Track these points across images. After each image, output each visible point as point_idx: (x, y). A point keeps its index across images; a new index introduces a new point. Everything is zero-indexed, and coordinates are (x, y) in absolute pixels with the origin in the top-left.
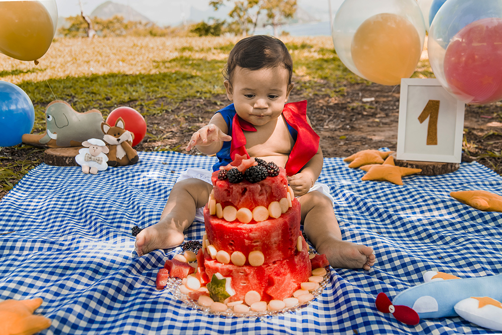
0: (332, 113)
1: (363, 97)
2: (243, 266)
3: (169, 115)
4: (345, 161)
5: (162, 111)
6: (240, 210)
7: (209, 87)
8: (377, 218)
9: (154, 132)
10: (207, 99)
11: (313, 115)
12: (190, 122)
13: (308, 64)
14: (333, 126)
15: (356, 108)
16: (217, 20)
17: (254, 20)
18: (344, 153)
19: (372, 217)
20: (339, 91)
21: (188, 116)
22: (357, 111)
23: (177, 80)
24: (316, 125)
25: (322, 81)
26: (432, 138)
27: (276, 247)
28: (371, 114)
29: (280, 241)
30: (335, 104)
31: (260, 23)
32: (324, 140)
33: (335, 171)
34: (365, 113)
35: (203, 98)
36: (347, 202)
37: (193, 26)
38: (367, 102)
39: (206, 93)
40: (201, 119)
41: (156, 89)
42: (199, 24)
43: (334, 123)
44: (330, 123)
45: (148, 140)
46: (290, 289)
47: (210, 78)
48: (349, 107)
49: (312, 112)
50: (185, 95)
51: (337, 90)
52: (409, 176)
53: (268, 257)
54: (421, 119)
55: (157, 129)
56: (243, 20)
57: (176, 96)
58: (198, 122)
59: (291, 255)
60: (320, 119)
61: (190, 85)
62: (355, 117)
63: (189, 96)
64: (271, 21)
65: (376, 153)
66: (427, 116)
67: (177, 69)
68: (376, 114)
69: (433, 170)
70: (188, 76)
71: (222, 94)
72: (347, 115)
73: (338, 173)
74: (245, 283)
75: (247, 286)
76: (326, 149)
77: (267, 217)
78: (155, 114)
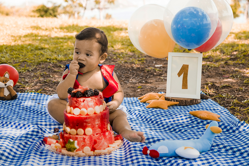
0: (135, 74)
1: (156, 64)
2: (82, 135)
3: (31, 73)
4: (139, 99)
5: (25, 70)
6: (81, 109)
7: (55, 56)
8: (151, 123)
9: (23, 83)
10: (55, 63)
11: (123, 75)
12: (44, 77)
13: (122, 42)
14: (135, 81)
15: (150, 71)
16: (55, 4)
17: (84, 5)
18: (139, 95)
19: (148, 123)
20: (141, 60)
21: (43, 74)
22: (151, 73)
23: (32, 50)
24: (125, 80)
25: (131, 53)
26: (185, 85)
27: (98, 127)
28: (159, 74)
29: (99, 124)
30: (138, 68)
31: (88, 7)
32: (128, 89)
33: (132, 104)
34: (155, 74)
35: (52, 63)
36: (137, 117)
37: (35, 7)
38: (158, 67)
39: (53, 59)
40: (51, 76)
41: (18, 56)
42: (40, 6)
43: (136, 79)
44: (133, 79)
45: (20, 87)
46: (104, 146)
47: (55, 50)
48: (146, 70)
49: (122, 73)
50: (40, 60)
51: (140, 59)
52: (172, 106)
53: (94, 131)
54: (179, 74)
55: (24, 81)
56: (75, 4)
57: (33, 61)
58: (50, 78)
59: (105, 131)
60: (127, 77)
61: (41, 54)
62: (148, 76)
63: (42, 62)
64: (97, 6)
65: (156, 94)
66: (182, 73)
67: (30, 42)
68: (162, 74)
69: (185, 103)
70: (39, 48)
71: (64, 61)
72: (144, 75)
73: (134, 105)
74: (83, 143)
75: (84, 145)
76: (129, 93)
77: (94, 113)
78: (21, 72)
